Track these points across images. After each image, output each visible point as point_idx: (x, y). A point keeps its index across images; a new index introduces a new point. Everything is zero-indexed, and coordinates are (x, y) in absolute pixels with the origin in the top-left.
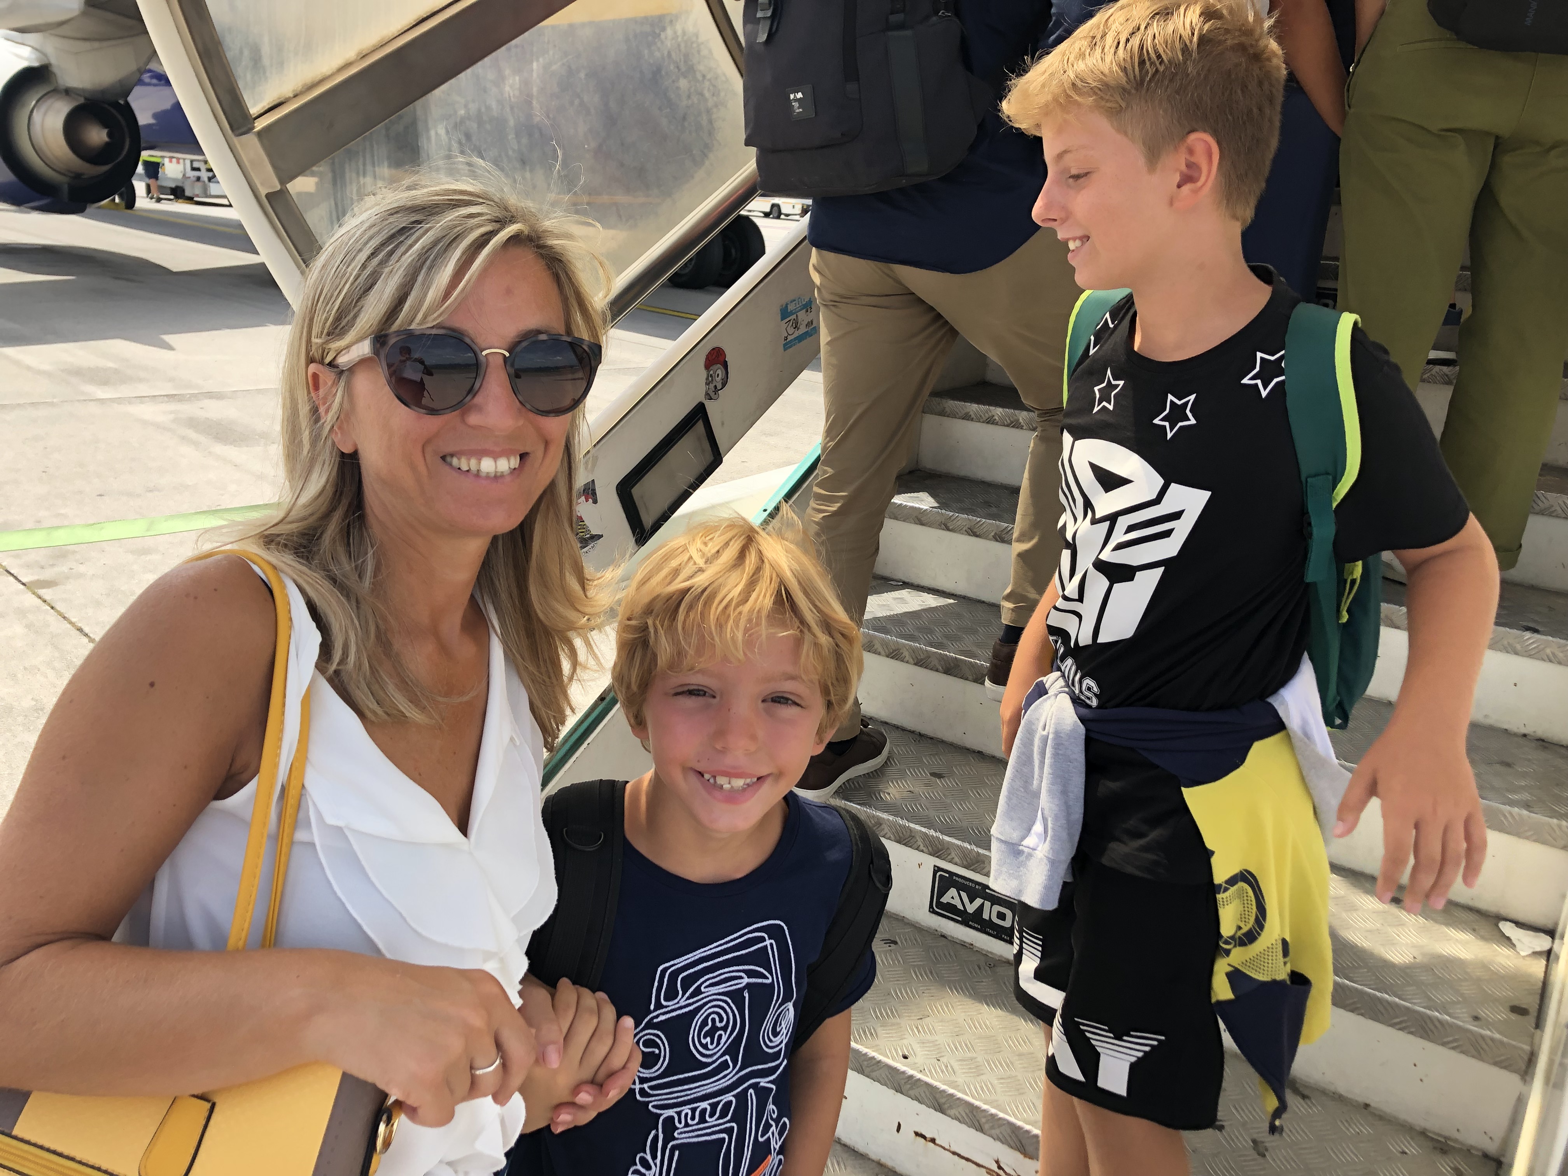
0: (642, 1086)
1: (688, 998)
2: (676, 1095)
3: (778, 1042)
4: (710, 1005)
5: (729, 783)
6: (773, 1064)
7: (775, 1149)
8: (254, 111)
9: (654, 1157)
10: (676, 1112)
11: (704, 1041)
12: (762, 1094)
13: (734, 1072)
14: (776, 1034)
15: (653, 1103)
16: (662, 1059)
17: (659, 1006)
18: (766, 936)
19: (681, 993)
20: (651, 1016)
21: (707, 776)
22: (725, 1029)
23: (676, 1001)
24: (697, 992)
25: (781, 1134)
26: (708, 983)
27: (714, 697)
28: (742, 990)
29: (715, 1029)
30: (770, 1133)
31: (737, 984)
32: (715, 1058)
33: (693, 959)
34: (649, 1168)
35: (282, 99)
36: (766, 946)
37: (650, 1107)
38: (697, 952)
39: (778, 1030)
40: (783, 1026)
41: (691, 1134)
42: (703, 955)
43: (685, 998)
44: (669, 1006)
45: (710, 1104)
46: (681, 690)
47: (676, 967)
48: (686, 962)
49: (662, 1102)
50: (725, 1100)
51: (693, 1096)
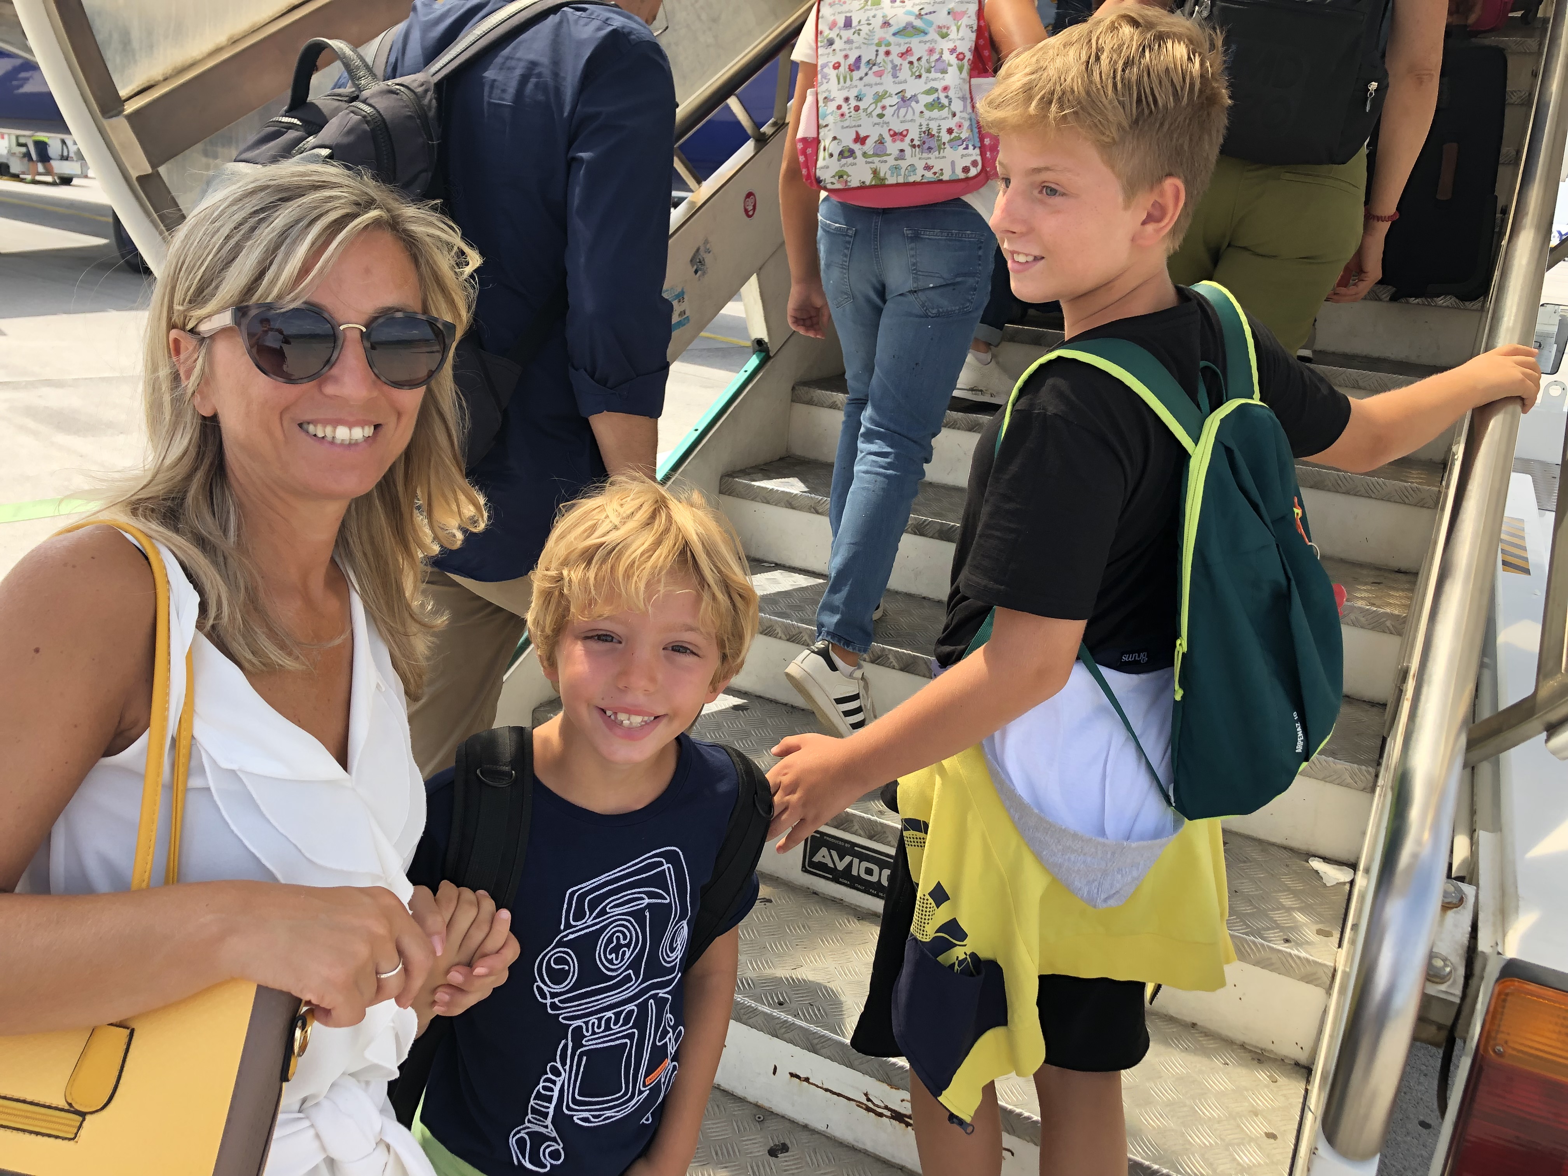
0: (553, 1000)
1: (595, 918)
2: (584, 1007)
3: (674, 958)
4: (615, 924)
5: (629, 721)
6: (670, 977)
7: (671, 1053)
8: (123, 93)
9: (564, 1064)
10: (584, 1022)
11: (609, 957)
12: (661, 1003)
13: (637, 984)
14: (672, 950)
15: (563, 1016)
16: (571, 974)
17: (568, 926)
18: (664, 861)
19: (588, 913)
20: (561, 935)
21: (609, 714)
22: (628, 946)
23: (584, 921)
24: (603, 912)
25: (676, 1040)
26: (612, 904)
27: (620, 642)
28: (643, 910)
29: (619, 946)
30: (667, 1039)
31: (639, 905)
32: (619, 972)
33: (599, 883)
34: (558, 1074)
35: (152, 83)
36: (664, 870)
37: (560, 1019)
38: (602, 877)
39: (675, 946)
40: (679, 942)
41: (597, 1041)
42: (607, 879)
43: (591, 918)
44: (577, 926)
45: (614, 1013)
46: (590, 634)
47: (584, 890)
48: (593, 885)
49: (571, 1014)
50: (628, 1009)
51: (598, 1007)
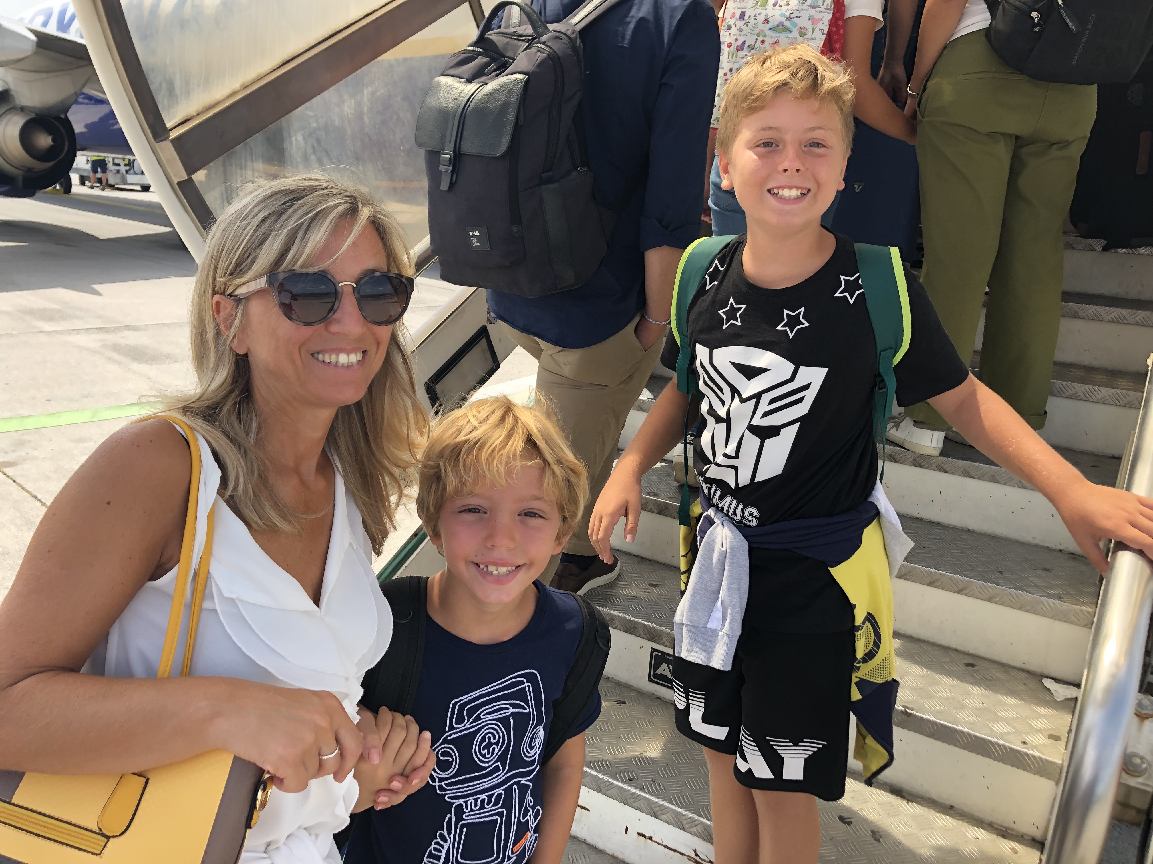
0: (440, 784)
1: (471, 723)
2: (464, 790)
3: (533, 754)
4: (486, 727)
5: (497, 570)
6: (530, 768)
7: (532, 828)
8: (169, 125)
9: (449, 833)
10: (464, 802)
11: (483, 752)
12: (523, 788)
13: (503, 774)
14: (532, 748)
15: (448, 795)
16: (454, 764)
17: (452, 728)
18: (525, 680)
19: (466, 719)
20: (447, 734)
21: (482, 566)
22: (497, 744)
23: (463, 725)
24: (478, 718)
25: (536, 818)
26: (485, 712)
27: (486, 513)
28: (509, 717)
29: (490, 744)
30: (528, 816)
31: (505, 713)
32: (490, 764)
33: (475, 696)
34: (445, 841)
35: (189, 117)
36: (525, 687)
37: (446, 798)
38: (478, 691)
39: (533, 745)
40: (537, 742)
41: (474, 817)
42: (482, 692)
43: (469, 723)
44: (458, 728)
45: (487, 796)
46: (463, 509)
47: (464, 701)
48: (470, 698)
49: (454, 795)
50: (498, 793)
51: (475, 790)
